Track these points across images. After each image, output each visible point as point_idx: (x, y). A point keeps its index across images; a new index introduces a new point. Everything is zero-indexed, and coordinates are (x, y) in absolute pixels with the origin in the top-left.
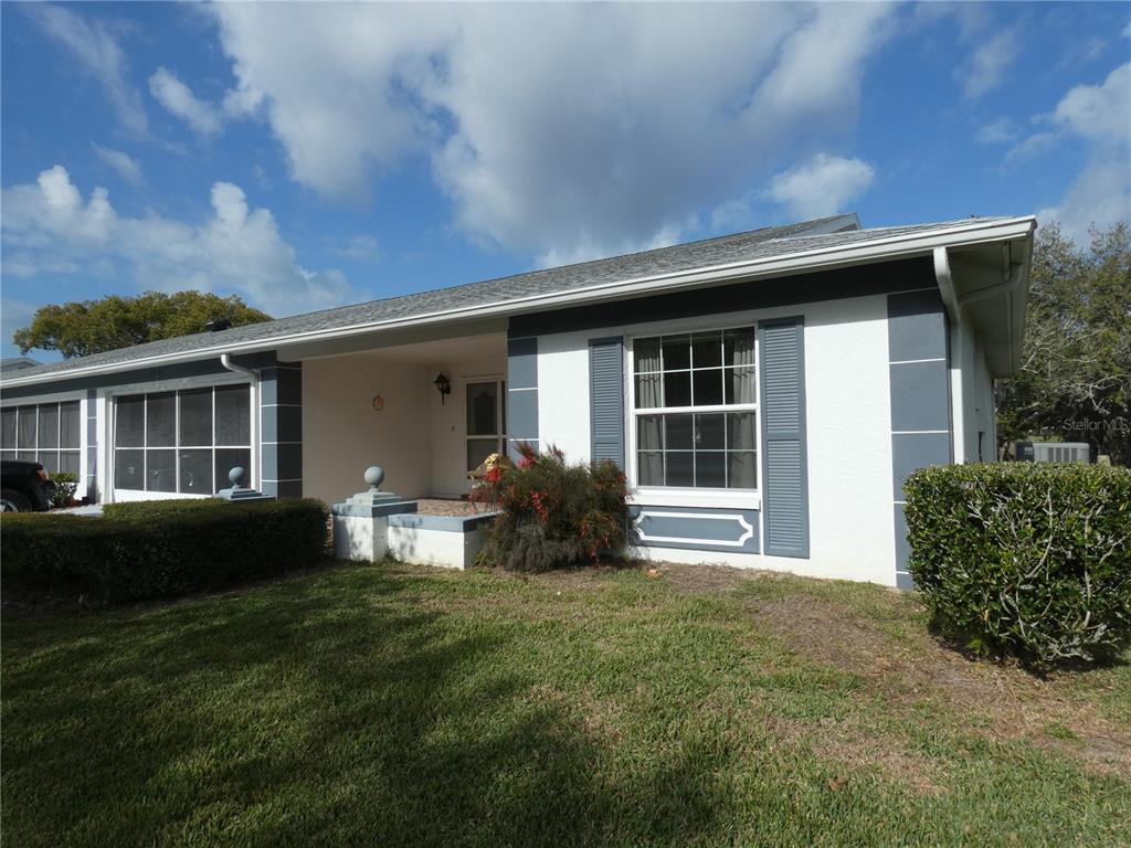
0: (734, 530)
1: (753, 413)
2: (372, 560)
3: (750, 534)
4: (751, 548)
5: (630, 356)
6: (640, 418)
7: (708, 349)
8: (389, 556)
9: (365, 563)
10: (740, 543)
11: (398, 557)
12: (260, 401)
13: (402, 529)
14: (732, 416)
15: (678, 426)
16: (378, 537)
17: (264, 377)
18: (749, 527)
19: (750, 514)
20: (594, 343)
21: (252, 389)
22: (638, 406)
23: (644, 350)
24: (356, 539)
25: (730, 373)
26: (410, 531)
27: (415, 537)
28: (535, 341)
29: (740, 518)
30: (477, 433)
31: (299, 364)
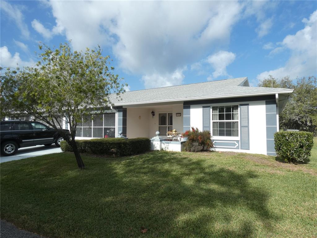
0: (235, 145)
1: (238, 122)
2: (160, 150)
3: (237, 145)
4: (238, 148)
5: (211, 110)
6: (213, 122)
7: (228, 109)
8: (162, 149)
9: (158, 151)
10: (236, 147)
11: (164, 150)
12: (118, 117)
13: (165, 144)
14: (233, 122)
15: (221, 124)
16: (161, 146)
17: (119, 111)
18: (237, 144)
19: (237, 141)
20: (204, 107)
21: (116, 114)
22: (213, 120)
23: (214, 109)
24: (156, 146)
25: (233, 114)
26: (167, 144)
27: (169, 145)
28: (190, 106)
29: (235, 142)
30: (161, 125)
31: (126, 109)
